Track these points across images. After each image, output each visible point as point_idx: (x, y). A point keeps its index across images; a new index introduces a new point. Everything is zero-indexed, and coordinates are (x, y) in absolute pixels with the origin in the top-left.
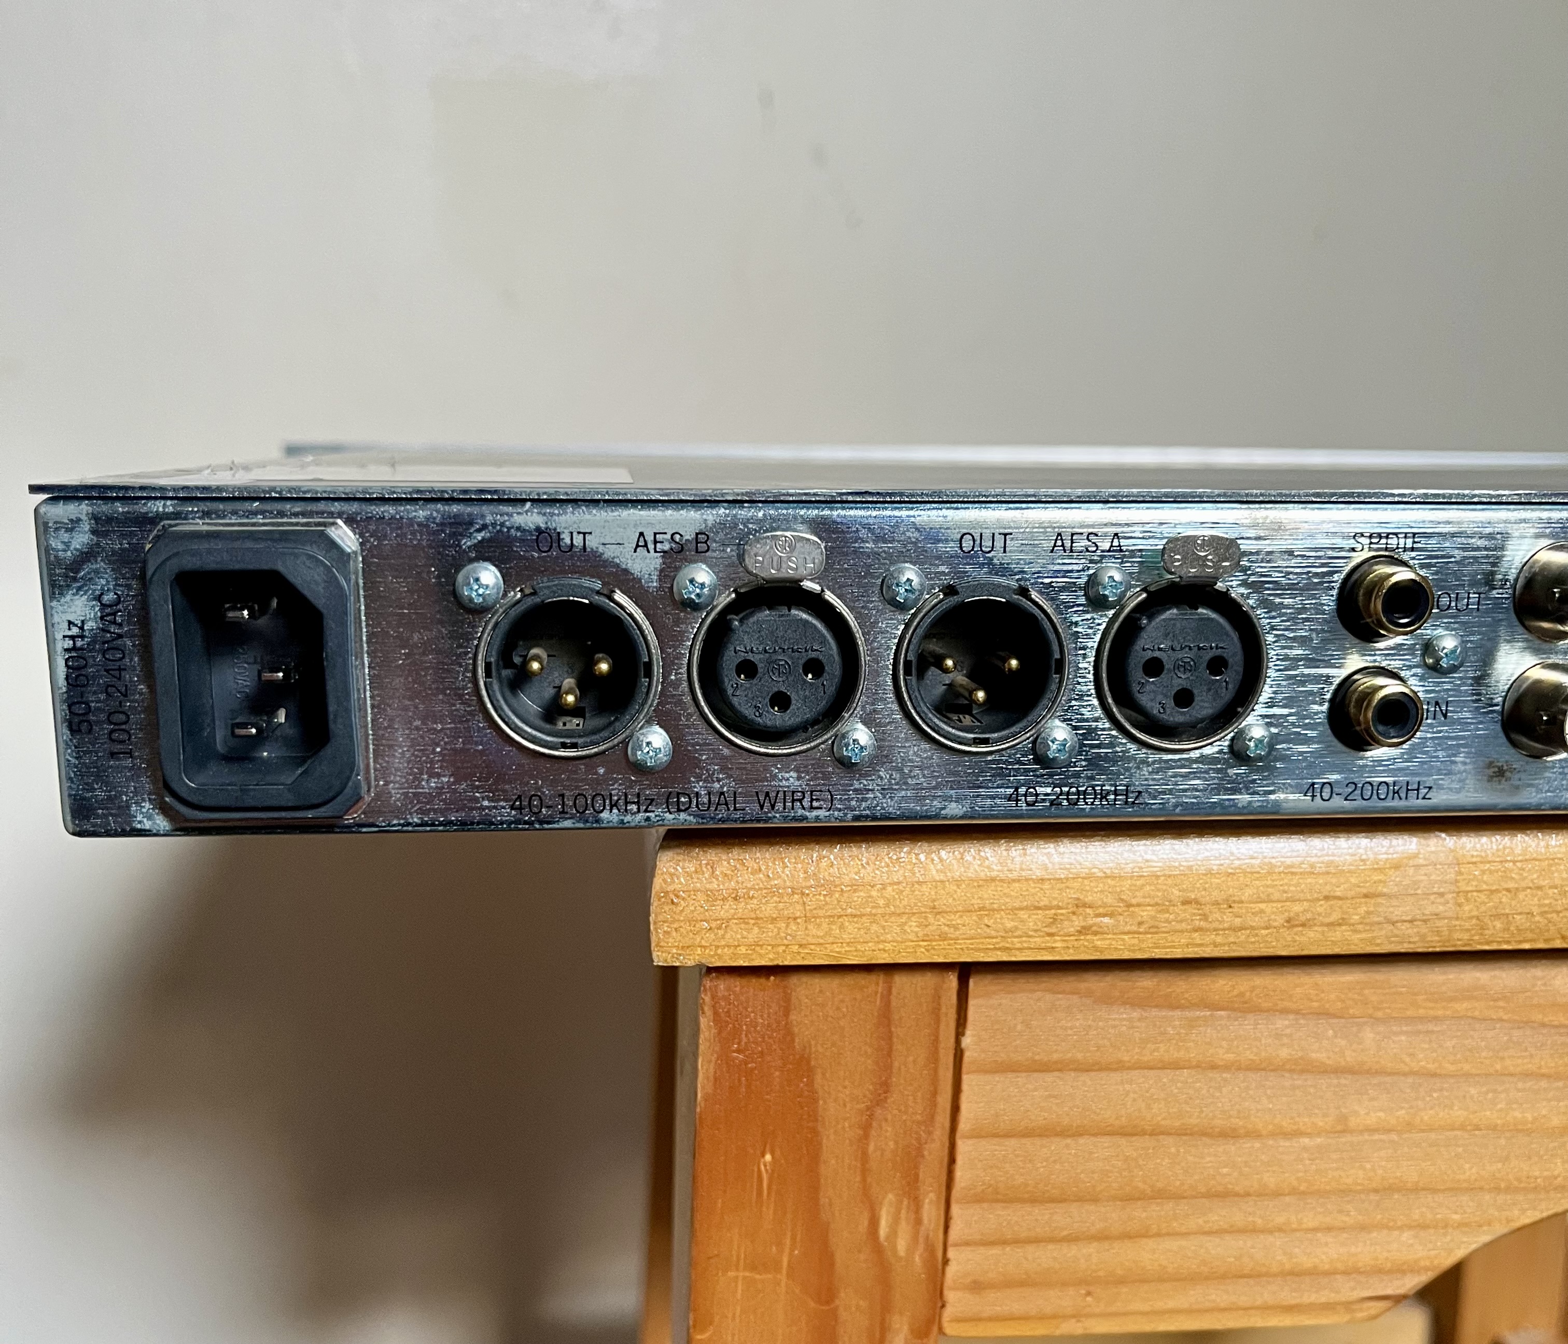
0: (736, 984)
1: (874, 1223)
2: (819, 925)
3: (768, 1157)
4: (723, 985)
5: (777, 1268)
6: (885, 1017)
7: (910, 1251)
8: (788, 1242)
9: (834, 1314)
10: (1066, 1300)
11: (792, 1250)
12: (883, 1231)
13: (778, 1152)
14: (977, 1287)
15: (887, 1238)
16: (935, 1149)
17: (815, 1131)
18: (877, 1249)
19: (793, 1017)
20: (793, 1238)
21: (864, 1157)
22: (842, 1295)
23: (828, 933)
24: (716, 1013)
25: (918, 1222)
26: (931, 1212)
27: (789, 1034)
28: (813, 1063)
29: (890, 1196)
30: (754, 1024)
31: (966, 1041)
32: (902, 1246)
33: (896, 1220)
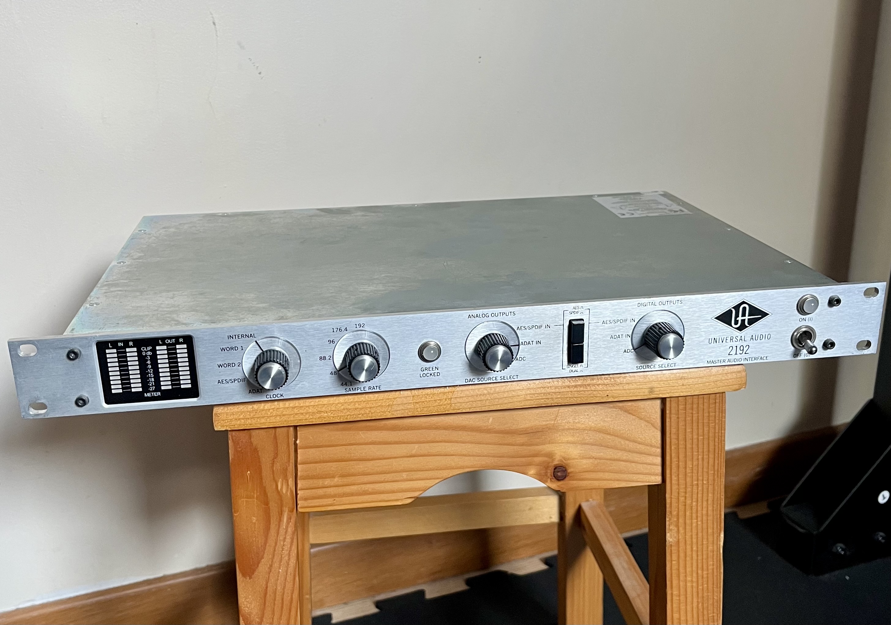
0: (237, 433)
1: (277, 486)
2: (254, 420)
3: (249, 472)
4: (234, 433)
5: (253, 497)
6: (275, 437)
7: (286, 492)
8: (255, 492)
9: (269, 508)
10: (329, 501)
11: (257, 493)
12: (279, 488)
13: (251, 471)
14: (306, 499)
15: (281, 489)
16: (291, 467)
17: (260, 466)
18: (278, 492)
19: (252, 439)
20: (257, 490)
21: (273, 471)
22: (270, 503)
23: (257, 421)
24: (233, 439)
25: (288, 485)
26: (291, 482)
27: (251, 443)
28: (258, 450)
29: (280, 480)
30: (242, 442)
31: (298, 442)
32: (284, 491)
33: (282, 485)
